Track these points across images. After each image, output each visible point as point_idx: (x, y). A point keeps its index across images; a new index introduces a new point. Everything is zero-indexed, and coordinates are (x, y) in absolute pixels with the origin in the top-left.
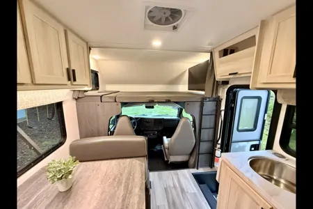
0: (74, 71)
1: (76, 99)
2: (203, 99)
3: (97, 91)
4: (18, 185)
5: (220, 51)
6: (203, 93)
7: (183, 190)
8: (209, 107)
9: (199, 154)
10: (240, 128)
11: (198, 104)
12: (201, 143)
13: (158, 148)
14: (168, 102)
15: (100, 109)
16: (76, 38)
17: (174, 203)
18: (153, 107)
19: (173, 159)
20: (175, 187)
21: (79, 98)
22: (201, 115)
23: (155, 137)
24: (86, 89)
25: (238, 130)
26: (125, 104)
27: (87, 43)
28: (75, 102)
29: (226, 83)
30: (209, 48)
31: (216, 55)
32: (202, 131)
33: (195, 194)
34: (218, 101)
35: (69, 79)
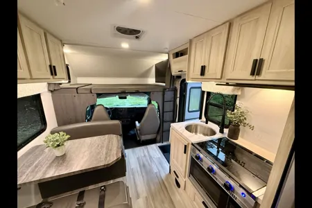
0: (54, 67)
1: (52, 91)
2: (164, 89)
3: (69, 84)
4: (19, 157)
5: (173, 54)
6: (164, 84)
7: (150, 157)
8: (169, 95)
9: (163, 132)
10: (190, 110)
11: (161, 94)
12: (164, 124)
13: (132, 132)
14: (137, 92)
15: (76, 100)
16: (53, 38)
17: (144, 165)
18: (125, 98)
19: (144, 138)
20: (145, 156)
21: (54, 90)
22: (163, 102)
23: (128, 123)
24: (63, 81)
25: (189, 111)
26: (100, 95)
27: (61, 41)
28: (51, 94)
29: (179, 77)
30: (167, 50)
31: (171, 56)
32: (165, 114)
33: (159, 158)
34: (175, 90)
35: (52, 74)
